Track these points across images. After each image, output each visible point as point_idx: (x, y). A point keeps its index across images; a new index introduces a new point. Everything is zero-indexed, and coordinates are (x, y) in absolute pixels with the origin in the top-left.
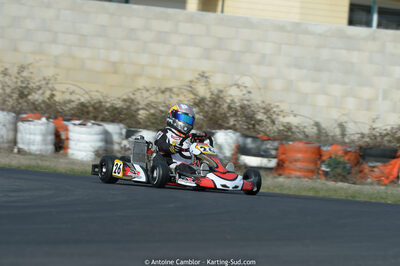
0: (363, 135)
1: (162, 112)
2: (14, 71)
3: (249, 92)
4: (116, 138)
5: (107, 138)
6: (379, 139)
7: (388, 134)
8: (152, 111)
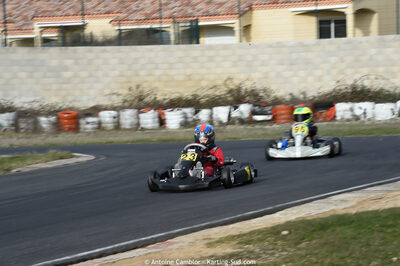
0: (315, 97)
1: (212, 99)
2: (134, 88)
3: (255, 83)
4: (190, 115)
5: (185, 116)
7: (328, 94)
8: (207, 99)
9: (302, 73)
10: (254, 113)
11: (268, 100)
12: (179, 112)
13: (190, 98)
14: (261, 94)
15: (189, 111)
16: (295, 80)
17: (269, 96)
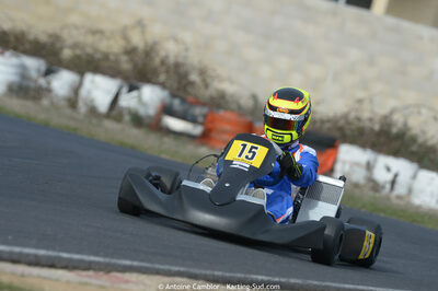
1: (88, 55)
3: (187, 50)
4: (34, 74)
5: (23, 69)
6: (318, 125)
7: (329, 121)
8: (78, 52)
9: (283, 63)
10: (167, 110)
11: (205, 94)
12: (14, 61)
13: (43, 38)
14: (194, 77)
15: (33, 64)
16: (265, 71)
17: (207, 86)
